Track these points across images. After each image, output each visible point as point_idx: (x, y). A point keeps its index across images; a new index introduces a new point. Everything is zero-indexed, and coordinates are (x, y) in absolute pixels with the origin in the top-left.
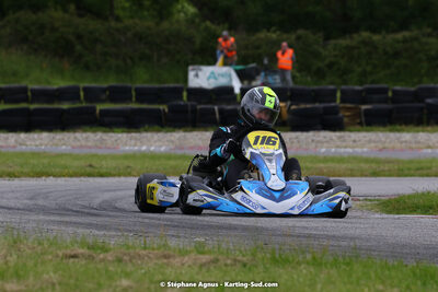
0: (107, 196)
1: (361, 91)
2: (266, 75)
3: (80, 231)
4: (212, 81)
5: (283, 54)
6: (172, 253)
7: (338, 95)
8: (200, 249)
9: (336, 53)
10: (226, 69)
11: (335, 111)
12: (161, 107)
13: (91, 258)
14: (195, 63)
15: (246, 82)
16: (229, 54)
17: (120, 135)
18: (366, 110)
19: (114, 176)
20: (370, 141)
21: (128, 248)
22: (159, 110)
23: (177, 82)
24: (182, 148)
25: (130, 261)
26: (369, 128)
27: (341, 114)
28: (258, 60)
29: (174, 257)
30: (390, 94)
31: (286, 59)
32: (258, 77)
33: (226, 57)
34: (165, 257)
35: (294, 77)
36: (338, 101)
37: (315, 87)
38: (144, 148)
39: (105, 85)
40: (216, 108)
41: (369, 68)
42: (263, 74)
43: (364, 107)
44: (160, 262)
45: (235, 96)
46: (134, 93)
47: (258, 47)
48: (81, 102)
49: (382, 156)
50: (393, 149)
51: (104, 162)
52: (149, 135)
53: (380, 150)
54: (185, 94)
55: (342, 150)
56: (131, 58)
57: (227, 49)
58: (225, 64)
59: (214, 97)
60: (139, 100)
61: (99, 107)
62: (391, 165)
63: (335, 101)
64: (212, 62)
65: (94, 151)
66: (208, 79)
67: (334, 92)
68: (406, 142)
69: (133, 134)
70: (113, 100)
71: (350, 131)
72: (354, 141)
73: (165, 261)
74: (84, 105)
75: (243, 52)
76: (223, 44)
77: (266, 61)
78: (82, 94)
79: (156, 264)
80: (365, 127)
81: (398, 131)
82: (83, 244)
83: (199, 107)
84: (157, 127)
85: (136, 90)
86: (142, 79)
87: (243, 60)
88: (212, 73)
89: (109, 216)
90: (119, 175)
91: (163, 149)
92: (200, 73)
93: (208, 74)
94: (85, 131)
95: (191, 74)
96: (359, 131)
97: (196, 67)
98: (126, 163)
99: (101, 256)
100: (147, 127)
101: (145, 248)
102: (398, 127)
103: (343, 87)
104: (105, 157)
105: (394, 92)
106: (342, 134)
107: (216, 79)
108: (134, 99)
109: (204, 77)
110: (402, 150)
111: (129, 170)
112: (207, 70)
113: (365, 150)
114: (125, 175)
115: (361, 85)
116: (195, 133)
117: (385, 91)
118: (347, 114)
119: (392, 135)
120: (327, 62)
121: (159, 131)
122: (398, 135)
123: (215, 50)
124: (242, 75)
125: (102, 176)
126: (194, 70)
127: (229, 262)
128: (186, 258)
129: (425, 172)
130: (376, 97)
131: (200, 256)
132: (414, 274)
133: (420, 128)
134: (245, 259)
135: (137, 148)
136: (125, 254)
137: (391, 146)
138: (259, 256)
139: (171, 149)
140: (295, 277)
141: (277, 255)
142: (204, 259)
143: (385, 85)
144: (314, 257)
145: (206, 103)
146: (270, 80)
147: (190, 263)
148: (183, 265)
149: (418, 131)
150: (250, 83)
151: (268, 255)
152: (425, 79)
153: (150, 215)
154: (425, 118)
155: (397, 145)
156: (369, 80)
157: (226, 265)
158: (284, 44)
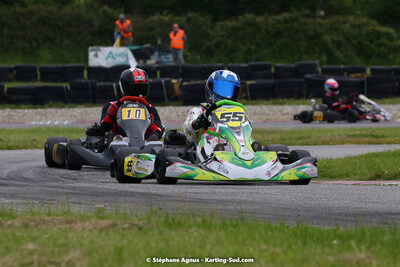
0: (15, 167)
1: (246, 68)
2: (159, 55)
4: (110, 60)
5: (175, 35)
6: (74, 218)
8: (100, 215)
9: (224, 33)
10: (123, 50)
12: (64, 85)
14: (92, 45)
15: (141, 61)
16: (125, 35)
17: (26, 111)
18: (251, 85)
19: (21, 148)
20: (255, 114)
21: (33, 214)
22: (62, 87)
23: (79, 62)
24: (83, 122)
25: (36, 226)
26: (254, 102)
28: (153, 40)
29: (76, 222)
30: (273, 70)
31: (178, 39)
32: (152, 57)
33: (122, 38)
34: (68, 222)
35: (185, 56)
37: (205, 65)
38: (49, 123)
39: (12, 65)
40: (114, 85)
41: (253, 47)
42: (156, 53)
43: (249, 83)
44: (63, 227)
46: (38, 73)
47: (153, 29)
49: (266, 127)
50: (276, 121)
51: (12, 136)
52: (53, 110)
53: (265, 122)
54: (86, 72)
56: (36, 40)
58: (122, 44)
59: (112, 75)
60: (43, 79)
61: (7, 86)
62: (274, 135)
64: (111, 43)
66: (107, 58)
69: (39, 110)
70: (19, 79)
73: (68, 226)
75: (138, 33)
76: (120, 26)
77: (159, 42)
79: (59, 229)
80: (250, 101)
81: (281, 104)
84: (60, 104)
85: (42, 70)
86: (46, 60)
87: (138, 41)
88: (110, 53)
89: (16, 186)
90: (26, 149)
91: (66, 122)
92: (99, 53)
93: (106, 54)
95: (91, 54)
97: (94, 47)
98: (32, 136)
99: (9, 222)
100: (51, 103)
101: (49, 214)
102: (280, 100)
103: (230, 65)
104: (12, 132)
105: (276, 68)
107: (114, 58)
108: (39, 78)
109: (102, 57)
110: (284, 121)
111: (35, 143)
112: (105, 51)
114: (31, 148)
115: (246, 62)
117: (268, 67)
119: (275, 108)
120: (215, 41)
121: (62, 107)
122: (280, 107)
124: (137, 55)
125: (10, 148)
126: (93, 50)
127: (126, 226)
128: (87, 224)
129: (305, 141)
130: (260, 73)
131: (100, 221)
132: (295, 234)
133: (300, 101)
134: (141, 223)
135: (42, 123)
136: (31, 220)
137: (274, 118)
138: (154, 219)
139: (73, 123)
140: (187, 238)
141: (170, 219)
142: (104, 223)
143: (268, 63)
144: (204, 221)
145: (105, 81)
146: (163, 59)
147: (91, 227)
148: (84, 229)
149: (299, 104)
150: (145, 62)
151: (162, 219)
152: (304, 56)
153: (55, 184)
154: (305, 92)
155: (280, 117)
156: (254, 57)
157: (124, 229)
158: (176, 25)
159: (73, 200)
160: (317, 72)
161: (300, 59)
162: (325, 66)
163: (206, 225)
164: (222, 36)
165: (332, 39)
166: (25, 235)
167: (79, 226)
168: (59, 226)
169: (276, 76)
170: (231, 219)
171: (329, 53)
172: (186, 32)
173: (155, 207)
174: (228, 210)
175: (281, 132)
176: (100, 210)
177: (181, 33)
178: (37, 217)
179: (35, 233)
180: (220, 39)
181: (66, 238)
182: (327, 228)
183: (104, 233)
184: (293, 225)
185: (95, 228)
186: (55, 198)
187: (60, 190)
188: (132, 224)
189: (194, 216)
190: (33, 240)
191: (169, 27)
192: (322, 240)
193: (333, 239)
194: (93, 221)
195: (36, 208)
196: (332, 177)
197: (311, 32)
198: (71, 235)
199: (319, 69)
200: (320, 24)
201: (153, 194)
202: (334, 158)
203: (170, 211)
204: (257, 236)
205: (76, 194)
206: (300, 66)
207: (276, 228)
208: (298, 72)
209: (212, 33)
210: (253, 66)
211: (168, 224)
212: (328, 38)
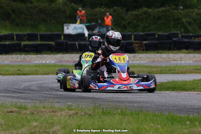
0: (27, 84)
1: (143, 35)
2: (100, 28)
3: (14, 100)
4: (75, 31)
5: (107, 18)
6: (56, 110)
7: (133, 37)
8: (70, 108)
9: (132, 17)
10: (81, 25)
11: (131, 44)
12: (52, 43)
13: (19, 112)
14: (66, 23)
15: (90, 31)
16: (82, 18)
17: (32, 56)
18: (145, 44)
19: (30, 75)
20: (147, 58)
21: (36, 108)
22: (50, 44)
23: (59, 31)
24: (61, 62)
25: (37, 114)
26: (147, 52)
27: (134, 46)
28: (96, 21)
29: (57, 112)
30: (157, 36)
31: (108, 20)
32: (96, 29)
33: (81, 20)
34: (54, 112)
36: (133, 39)
37: (122, 33)
38: (44, 62)
39: (26, 33)
40: (77, 43)
41: (147, 25)
42: (98, 27)
43: (144, 42)
44: (51, 114)
45: (86, 38)
46: (39, 37)
47: (96, 15)
48: (14, 41)
49: (153, 64)
50: (158, 61)
51: (25, 69)
52: (46, 56)
53: (152, 62)
54: (62, 37)
55: (135, 62)
56: (38, 21)
57: (82, 16)
58: (81, 23)
59: (76, 38)
60: (41, 40)
61: (23, 43)
62: (157, 69)
63: (131, 40)
64: (75, 22)
65: (21, 63)
67: (131, 35)
68: (164, 58)
69: (39, 55)
70: (29, 40)
71: (138, 53)
72: (140, 58)
73: (54, 114)
74: (16, 42)
75: (89, 17)
76: (79, 14)
77: (99, 22)
78: (15, 37)
80: (145, 52)
81: (160, 53)
82: (16, 106)
83: (69, 43)
84: (50, 52)
85: (40, 35)
86: (43, 30)
87: (89, 21)
88: (75, 27)
89: (28, 93)
90: (32, 75)
91: (52, 62)
92: (69, 27)
93: (73, 28)
94: (17, 54)
95: (65, 28)
96: (142, 53)
97: (67, 24)
98: (36, 69)
99: (24, 112)
100: (45, 52)
101: (44, 108)
102: (160, 51)
103: (135, 33)
104: (26, 66)
105: (158, 35)
106: (135, 55)
107: (77, 30)
108: (39, 39)
109: (71, 29)
110: (162, 62)
111: (37, 72)
112: (72, 26)
113: (145, 62)
114: (35, 75)
115: (143, 32)
116: (67, 55)
117: (154, 35)
118: (137, 45)
119: (158, 55)
120: (127, 22)
121: (51, 54)
122: (160, 55)
123: (76, 17)
124: (88, 28)
125: (24, 75)
126: (66, 26)
127: (83, 114)
128: (63, 112)
129: (173, 72)
130: (150, 38)
131: (69, 111)
132: (168, 118)
133: (170, 52)
134: (90, 113)
135: (40, 62)
136: (35, 111)
137: (157, 60)
138: (97, 111)
139: (56, 62)
140: (113, 120)
141: (105, 111)
142: (72, 112)
143: (154, 32)
144: (122, 112)
145: (72, 41)
146: (102, 30)
147: (65, 114)
148: (62, 115)
149: (169, 53)
150: (92, 32)
151: (101, 111)
152: (172, 29)
153: (47, 93)
154: (172, 47)
155: (160, 60)
156: (147, 30)
157: (81, 115)
158: (108, 14)
159: (56, 101)
160: (179, 37)
161: (170, 31)
162: (183, 34)
163: (123, 114)
164: (131, 19)
165: (187, 21)
166: (32, 118)
167: (59, 114)
168: (49, 114)
169: (158, 39)
170: (135, 111)
171: (185, 28)
172: (113, 17)
173: (97, 105)
174: (134, 106)
175: (161, 67)
176: (70, 106)
177: (110, 17)
178: (38, 109)
179: (37, 117)
180: (130, 20)
181: (52, 120)
182: (183, 115)
183: (71, 117)
184: (166, 114)
185: (67, 115)
186: (47, 99)
187: (50, 96)
188: (86, 113)
189: (117, 109)
190: (36, 120)
191: (104, 14)
192: (181, 121)
193: (187, 121)
194: (66, 111)
195: (37, 105)
196: (186, 90)
197: (176, 17)
198: (55, 118)
199: (180, 36)
200: (181, 13)
201: (96, 98)
202: (188, 80)
203: (105, 107)
204: (148, 119)
205: (58, 98)
206: (170, 34)
207: (158, 115)
208: (169, 37)
209: (126, 17)
210: (147, 34)
211: (104, 113)
212: (184, 20)
